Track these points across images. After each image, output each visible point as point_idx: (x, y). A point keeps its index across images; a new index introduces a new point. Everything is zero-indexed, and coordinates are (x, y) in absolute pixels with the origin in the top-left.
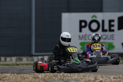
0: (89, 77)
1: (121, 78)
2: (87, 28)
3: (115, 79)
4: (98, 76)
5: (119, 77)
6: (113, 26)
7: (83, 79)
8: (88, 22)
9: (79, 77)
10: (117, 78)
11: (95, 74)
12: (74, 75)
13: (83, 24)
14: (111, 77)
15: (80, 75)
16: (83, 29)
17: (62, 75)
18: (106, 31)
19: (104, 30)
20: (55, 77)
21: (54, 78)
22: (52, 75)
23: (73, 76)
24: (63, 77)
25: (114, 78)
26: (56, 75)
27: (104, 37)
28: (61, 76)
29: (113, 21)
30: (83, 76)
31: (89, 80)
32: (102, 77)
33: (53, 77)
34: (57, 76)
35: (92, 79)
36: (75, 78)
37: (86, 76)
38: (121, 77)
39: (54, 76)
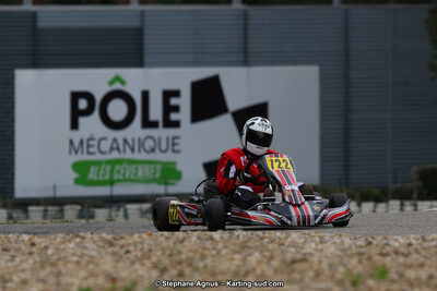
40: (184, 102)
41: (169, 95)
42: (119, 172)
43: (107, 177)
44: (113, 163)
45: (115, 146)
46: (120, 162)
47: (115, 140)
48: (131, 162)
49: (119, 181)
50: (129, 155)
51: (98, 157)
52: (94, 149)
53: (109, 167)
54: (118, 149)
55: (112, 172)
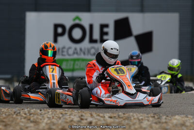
0: (70, 115)
1: (122, 118)
2: (66, 36)
3: (112, 120)
4: (86, 114)
5: (119, 116)
6: (107, 34)
7: (62, 119)
8: (68, 27)
9: (55, 115)
10: (115, 117)
11: (80, 111)
12: (46, 112)
13: (60, 30)
14: (105, 115)
15: (56, 112)
16: (60, 39)
17: (27, 112)
18: (95, 41)
19: (92, 41)
20: (17, 115)
21: (15, 116)
22: (11, 112)
23: (45, 114)
24: (28, 114)
25: (111, 117)
26: (18, 111)
27: (93, 51)
28: (25, 114)
29: (107, 26)
30: (62, 114)
31: (72, 121)
32: (92, 115)
33: (13, 115)
34: (20, 113)
35: (76, 119)
36: (49, 116)
37: (66, 114)
38: (120, 116)
39: (15, 113)
40: (111, 30)
41: (103, 26)
42: (77, 65)
43: (71, 67)
44: (75, 60)
45: (75, 51)
46: (78, 60)
47: (76, 49)
48: (83, 60)
49: (77, 69)
50: (82, 56)
51: (67, 57)
52: (65, 53)
53: (72, 63)
54: (77, 53)
55: (74, 65)
